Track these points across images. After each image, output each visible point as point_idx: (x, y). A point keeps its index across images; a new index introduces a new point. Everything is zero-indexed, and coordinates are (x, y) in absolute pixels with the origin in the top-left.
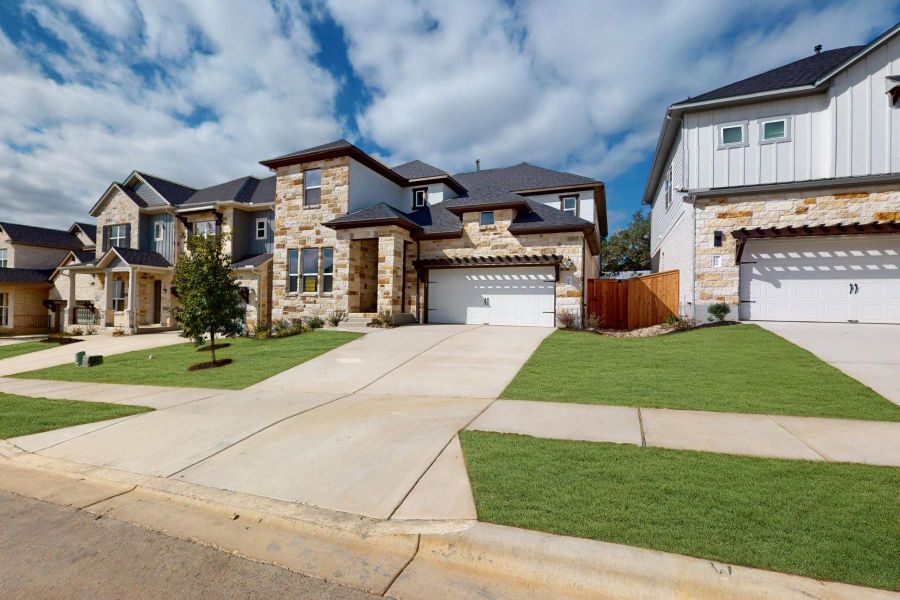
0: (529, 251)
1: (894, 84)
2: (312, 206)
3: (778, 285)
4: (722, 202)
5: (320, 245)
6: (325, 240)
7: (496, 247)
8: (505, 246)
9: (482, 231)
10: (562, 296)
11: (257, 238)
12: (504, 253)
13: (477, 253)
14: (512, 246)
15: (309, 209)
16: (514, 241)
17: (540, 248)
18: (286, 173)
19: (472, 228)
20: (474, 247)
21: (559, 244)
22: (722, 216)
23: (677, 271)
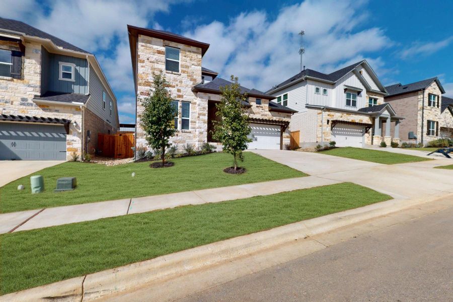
0: (274, 118)
1: (346, 88)
2: (174, 72)
3: (335, 136)
4: (329, 111)
5: (181, 99)
6: (184, 96)
7: (262, 115)
8: (266, 115)
9: (257, 107)
10: (285, 138)
11: (61, 78)
12: (265, 118)
13: (254, 117)
14: (269, 116)
15: (172, 73)
16: (269, 113)
17: (278, 118)
18: (150, 42)
19: (254, 104)
20: (254, 113)
21: (284, 117)
22: (328, 115)
23: (299, 131)
